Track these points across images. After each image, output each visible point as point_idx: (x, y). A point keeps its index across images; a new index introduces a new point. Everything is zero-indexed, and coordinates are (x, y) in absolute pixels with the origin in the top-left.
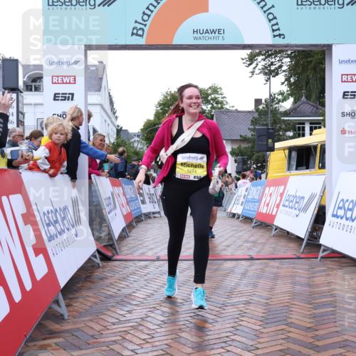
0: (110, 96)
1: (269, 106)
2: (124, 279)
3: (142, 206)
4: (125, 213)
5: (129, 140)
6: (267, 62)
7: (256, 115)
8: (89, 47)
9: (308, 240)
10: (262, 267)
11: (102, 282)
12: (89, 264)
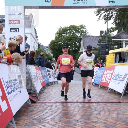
0: (35, 29)
1: (107, 34)
2: (41, 111)
3: (49, 79)
4: (42, 82)
5: (44, 49)
6: (106, 14)
7: (101, 38)
8: (25, 7)
9: (124, 94)
10: (103, 106)
11: (31, 113)
12: (26, 105)
